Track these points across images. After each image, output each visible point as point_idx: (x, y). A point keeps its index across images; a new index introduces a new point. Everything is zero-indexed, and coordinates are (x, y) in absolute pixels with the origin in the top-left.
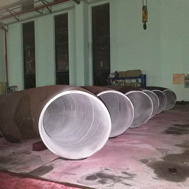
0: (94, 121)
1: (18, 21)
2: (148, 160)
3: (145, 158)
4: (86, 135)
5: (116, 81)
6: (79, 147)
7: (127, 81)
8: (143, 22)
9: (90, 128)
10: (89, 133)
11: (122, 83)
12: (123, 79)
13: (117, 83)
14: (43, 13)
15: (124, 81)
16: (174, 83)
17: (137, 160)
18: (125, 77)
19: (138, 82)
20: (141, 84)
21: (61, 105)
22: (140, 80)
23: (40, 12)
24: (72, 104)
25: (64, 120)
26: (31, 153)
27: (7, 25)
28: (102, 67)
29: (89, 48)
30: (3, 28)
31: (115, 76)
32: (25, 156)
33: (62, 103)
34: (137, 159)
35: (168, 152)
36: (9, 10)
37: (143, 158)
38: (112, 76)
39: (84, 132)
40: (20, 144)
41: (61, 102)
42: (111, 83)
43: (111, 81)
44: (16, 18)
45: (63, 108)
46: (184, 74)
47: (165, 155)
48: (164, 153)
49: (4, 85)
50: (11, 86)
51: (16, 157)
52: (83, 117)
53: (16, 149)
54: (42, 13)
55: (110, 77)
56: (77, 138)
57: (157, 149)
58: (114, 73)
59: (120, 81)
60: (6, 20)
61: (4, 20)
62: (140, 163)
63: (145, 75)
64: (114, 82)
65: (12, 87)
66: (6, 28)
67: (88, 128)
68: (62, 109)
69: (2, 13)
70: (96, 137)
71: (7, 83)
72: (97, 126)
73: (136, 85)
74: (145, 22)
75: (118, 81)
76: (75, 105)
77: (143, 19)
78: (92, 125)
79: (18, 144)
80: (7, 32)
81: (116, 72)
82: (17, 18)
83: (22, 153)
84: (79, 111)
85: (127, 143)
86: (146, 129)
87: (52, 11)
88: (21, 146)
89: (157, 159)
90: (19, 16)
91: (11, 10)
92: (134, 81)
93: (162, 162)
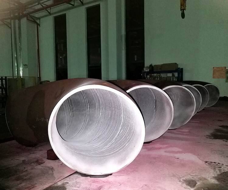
0: (124, 123)
1: (50, 14)
2: (197, 182)
3: (191, 177)
4: (113, 141)
5: (151, 75)
6: (103, 156)
7: (163, 75)
8: (181, 10)
9: (118, 133)
10: (116, 139)
11: (157, 77)
12: (158, 73)
13: (152, 77)
14: (75, 5)
15: (159, 75)
16: (214, 77)
17: (180, 181)
18: (160, 70)
19: (174, 76)
20: (178, 78)
21: (85, 103)
22: (176, 74)
23: (72, 4)
24: (97, 102)
25: (88, 120)
26: (44, 162)
27: (39, 18)
28: (136, 60)
29: (122, 41)
30: (35, 22)
31: (149, 69)
32: (35, 167)
33: (86, 101)
34: (181, 178)
35: (222, 167)
36: (41, 3)
37: (189, 177)
38: (146, 70)
39: (110, 137)
40: (35, 148)
41: (84, 99)
42: (146, 77)
43: (145, 76)
44: (47, 11)
45: (87, 106)
46: (225, 67)
47: (218, 173)
48: (216, 170)
49: (37, 80)
50: (43, 81)
51: (25, 168)
52: (110, 117)
53: (29, 155)
54: (73, 5)
55: (145, 71)
56: (102, 144)
57: (206, 162)
58: (149, 66)
59: (155, 75)
60: (38, 13)
61: (36, 13)
62: (184, 185)
63: (182, 69)
64: (148, 76)
65: (45, 81)
66: (38, 22)
67: (116, 132)
68: (86, 108)
69: (34, 6)
70: (125, 145)
71: (40, 78)
72: (127, 131)
73: (172, 79)
74: (184, 10)
75: (153, 75)
76: (101, 102)
77: (182, 7)
78: (120, 128)
79: (34, 149)
80: (39, 26)
81: (151, 66)
82: (49, 11)
83: (33, 162)
84: (106, 110)
85: (166, 152)
86: (187, 131)
87: (84, 3)
88: (35, 152)
89: (208, 179)
90: (51, 9)
91: (42, 3)
92: (170, 75)
93: (217, 185)
